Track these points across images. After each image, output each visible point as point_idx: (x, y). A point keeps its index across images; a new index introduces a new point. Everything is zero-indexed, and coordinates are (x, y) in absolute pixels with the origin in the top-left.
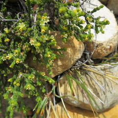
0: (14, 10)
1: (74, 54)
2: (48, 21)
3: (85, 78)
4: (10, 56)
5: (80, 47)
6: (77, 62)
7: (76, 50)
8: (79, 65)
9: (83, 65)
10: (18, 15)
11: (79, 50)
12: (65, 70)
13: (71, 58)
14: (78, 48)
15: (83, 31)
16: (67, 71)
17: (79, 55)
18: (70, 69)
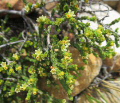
0: (15, 27)
1: (92, 71)
2: (69, 44)
3: (105, 95)
4: (24, 87)
5: (97, 63)
6: (95, 78)
7: (93, 66)
8: (98, 82)
9: (103, 82)
10: (22, 34)
11: (97, 66)
12: (83, 90)
13: (88, 76)
14: (95, 64)
15: (105, 49)
16: (85, 90)
17: (97, 72)
18: (88, 88)
